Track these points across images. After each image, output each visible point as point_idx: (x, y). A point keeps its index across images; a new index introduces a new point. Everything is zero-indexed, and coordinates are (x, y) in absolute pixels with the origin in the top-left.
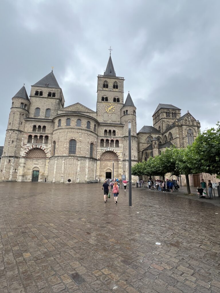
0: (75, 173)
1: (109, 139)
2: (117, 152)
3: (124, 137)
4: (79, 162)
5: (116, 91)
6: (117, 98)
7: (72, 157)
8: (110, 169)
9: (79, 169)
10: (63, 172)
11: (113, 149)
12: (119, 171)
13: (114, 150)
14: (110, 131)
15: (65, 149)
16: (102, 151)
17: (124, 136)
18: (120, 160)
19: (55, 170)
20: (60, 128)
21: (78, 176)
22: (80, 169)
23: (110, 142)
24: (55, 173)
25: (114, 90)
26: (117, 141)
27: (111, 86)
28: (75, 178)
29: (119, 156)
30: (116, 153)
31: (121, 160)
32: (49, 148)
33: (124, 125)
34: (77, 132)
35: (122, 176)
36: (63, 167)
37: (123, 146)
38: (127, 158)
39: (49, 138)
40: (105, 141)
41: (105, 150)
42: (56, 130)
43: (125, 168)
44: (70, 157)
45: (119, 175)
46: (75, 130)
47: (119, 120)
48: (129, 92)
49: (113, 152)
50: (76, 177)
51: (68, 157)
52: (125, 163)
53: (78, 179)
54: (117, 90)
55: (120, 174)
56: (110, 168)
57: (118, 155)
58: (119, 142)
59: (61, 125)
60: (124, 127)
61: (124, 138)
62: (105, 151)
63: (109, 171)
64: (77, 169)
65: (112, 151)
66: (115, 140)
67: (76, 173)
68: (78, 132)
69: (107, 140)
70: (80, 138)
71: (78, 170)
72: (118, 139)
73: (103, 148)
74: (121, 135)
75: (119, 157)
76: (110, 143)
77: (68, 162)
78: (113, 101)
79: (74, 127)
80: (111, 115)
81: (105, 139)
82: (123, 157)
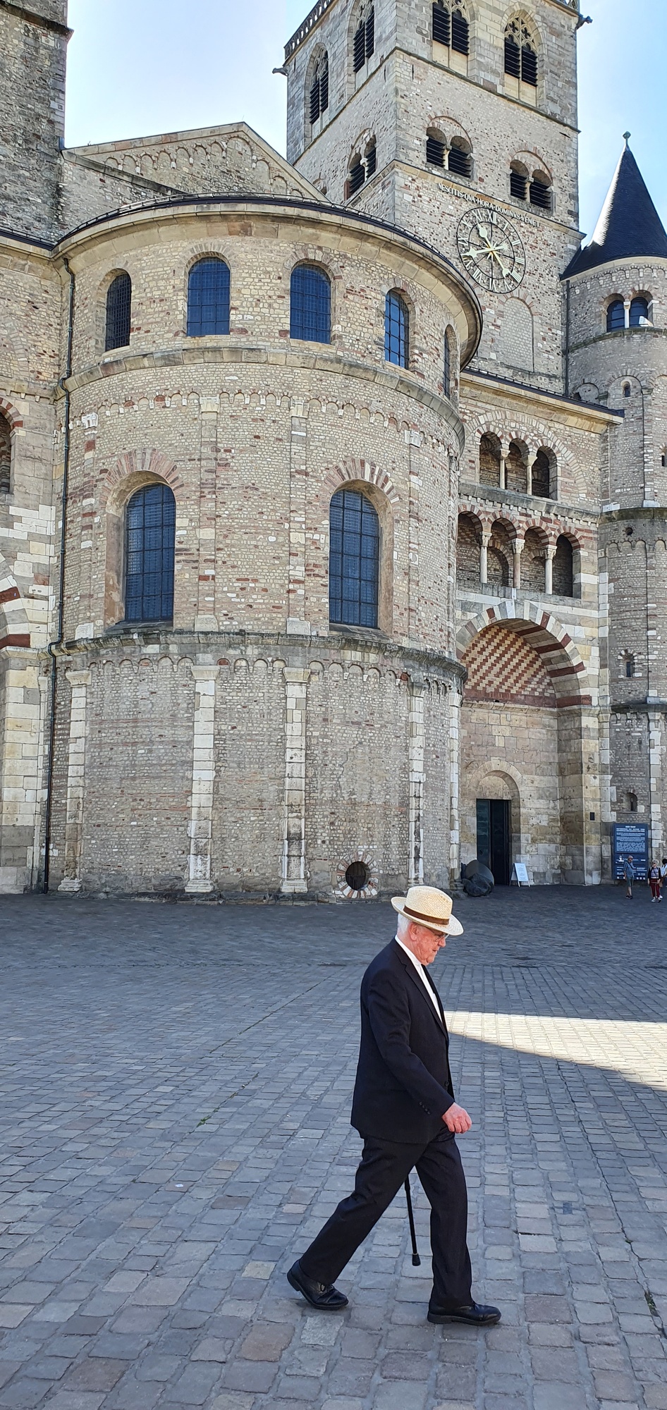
0: (395, 801)
1: (514, 514)
2: (567, 639)
3: (624, 514)
4: (419, 703)
5: (525, 100)
6: (532, 169)
7: (373, 657)
8: (505, 776)
9: (418, 766)
10: (298, 797)
11: (543, 607)
12: (587, 794)
13: (552, 620)
14: (518, 448)
15: (299, 573)
16: (471, 616)
17: (615, 507)
18: (589, 698)
19: (203, 776)
20: (209, 340)
21: (417, 833)
22: (425, 771)
23: (520, 543)
24: (201, 797)
25: (511, 85)
26: (567, 545)
27: (496, 47)
28: (395, 856)
29: (581, 667)
30: (559, 646)
31: (595, 702)
32: (24, 545)
33: (620, 413)
34: (393, 420)
35: (610, 830)
36: (301, 743)
37: (607, 588)
38: (652, 693)
39: (19, 432)
40: (487, 535)
41: (491, 612)
42: (170, 360)
43: (646, 768)
44: (353, 655)
45: (587, 825)
46: (373, 389)
47: (555, 363)
48: (627, 136)
49: (541, 628)
50: (404, 842)
51: (333, 655)
52: (638, 730)
53: (417, 858)
54: (528, 93)
55: (592, 816)
56: (504, 766)
57: (575, 662)
58: (583, 553)
59: (233, 316)
60: (620, 431)
61: (622, 525)
62: (487, 621)
63: (498, 789)
64: (406, 769)
65: (538, 622)
66: (553, 532)
67: (404, 804)
68: (400, 414)
69: (503, 528)
70: (413, 478)
71: (415, 777)
72: (575, 525)
73: (473, 597)
74: (588, 494)
75: (580, 675)
76: (519, 551)
77: (335, 702)
78: (506, 181)
79: (368, 362)
80: (501, 314)
81: (487, 511)
82: (614, 680)
